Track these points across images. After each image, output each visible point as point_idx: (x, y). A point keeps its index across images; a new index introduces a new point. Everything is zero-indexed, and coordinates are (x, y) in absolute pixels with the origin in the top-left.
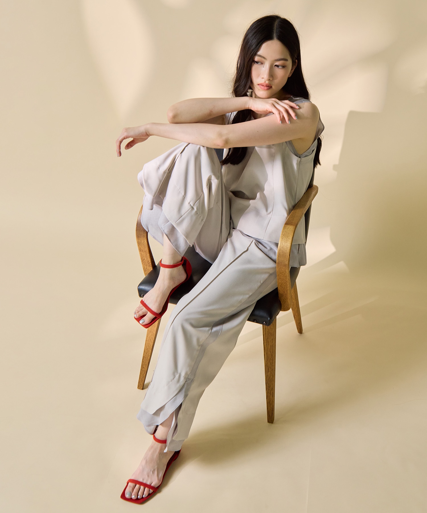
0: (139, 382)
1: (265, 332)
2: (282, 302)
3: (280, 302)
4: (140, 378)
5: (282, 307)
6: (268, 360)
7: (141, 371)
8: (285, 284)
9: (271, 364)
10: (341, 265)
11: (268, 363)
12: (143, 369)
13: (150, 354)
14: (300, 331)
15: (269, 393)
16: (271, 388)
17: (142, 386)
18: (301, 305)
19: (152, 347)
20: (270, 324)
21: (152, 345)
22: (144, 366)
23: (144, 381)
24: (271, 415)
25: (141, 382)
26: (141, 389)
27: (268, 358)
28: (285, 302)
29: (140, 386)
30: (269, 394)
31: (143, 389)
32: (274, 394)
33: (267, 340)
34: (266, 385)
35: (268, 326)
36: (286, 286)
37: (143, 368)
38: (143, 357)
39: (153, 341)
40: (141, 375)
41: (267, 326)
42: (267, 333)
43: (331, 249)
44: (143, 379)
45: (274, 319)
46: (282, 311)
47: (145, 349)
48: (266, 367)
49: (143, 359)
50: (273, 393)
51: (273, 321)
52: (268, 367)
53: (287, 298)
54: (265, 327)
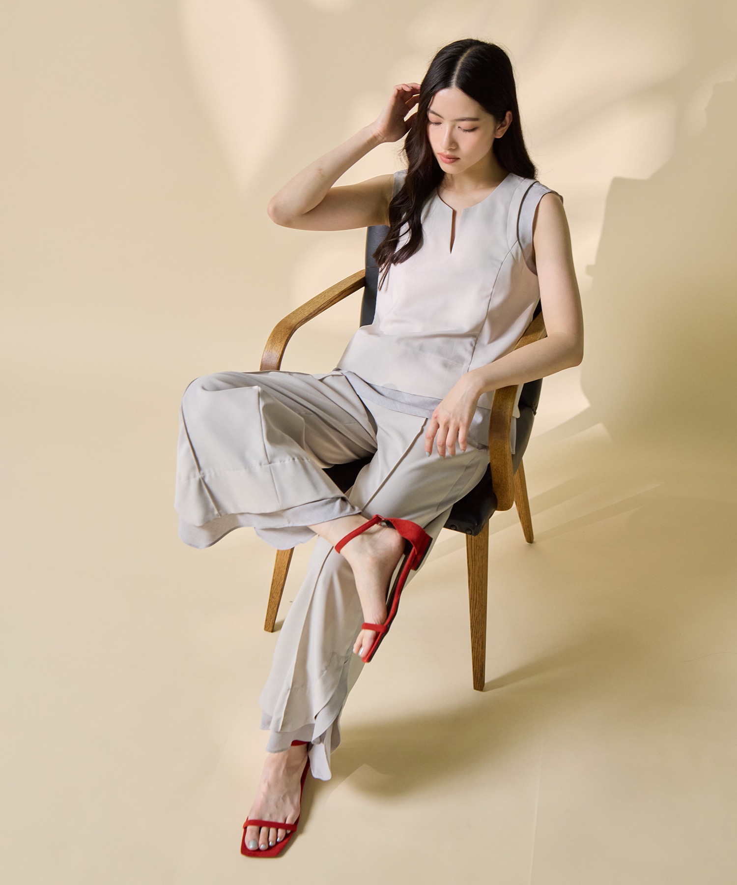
0: (266, 620)
1: (469, 545)
2: (497, 497)
3: (495, 496)
4: (268, 614)
5: (499, 505)
6: (475, 590)
7: (269, 603)
8: (503, 468)
9: (479, 596)
10: (599, 429)
11: (475, 594)
12: (273, 600)
13: (283, 577)
14: (530, 537)
15: (477, 642)
16: (479, 634)
17: (271, 625)
18: (530, 497)
19: (286, 566)
20: (478, 533)
21: (287, 562)
22: (274, 595)
23: (274, 619)
24: (479, 678)
25: (270, 621)
26: (269, 631)
27: (475, 586)
28: (504, 495)
29: (269, 627)
30: (477, 644)
31: (273, 631)
32: (484, 645)
33: (473, 557)
34: (472, 630)
35: (475, 534)
36: (505, 471)
37: (273, 597)
38: (273, 580)
39: (288, 556)
40: (270, 610)
41: (473, 537)
42: (473, 546)
43: (581, 404)
44: (273, 616)
45: (484, 525)
46: (499, 510)
47: (275, 567)
48: (472, 600)
49: (272, 584)
50: (482, 642)
51: (483, 527)
52: (475, 602)
53: (507, 490)
54: (470, 537)
